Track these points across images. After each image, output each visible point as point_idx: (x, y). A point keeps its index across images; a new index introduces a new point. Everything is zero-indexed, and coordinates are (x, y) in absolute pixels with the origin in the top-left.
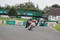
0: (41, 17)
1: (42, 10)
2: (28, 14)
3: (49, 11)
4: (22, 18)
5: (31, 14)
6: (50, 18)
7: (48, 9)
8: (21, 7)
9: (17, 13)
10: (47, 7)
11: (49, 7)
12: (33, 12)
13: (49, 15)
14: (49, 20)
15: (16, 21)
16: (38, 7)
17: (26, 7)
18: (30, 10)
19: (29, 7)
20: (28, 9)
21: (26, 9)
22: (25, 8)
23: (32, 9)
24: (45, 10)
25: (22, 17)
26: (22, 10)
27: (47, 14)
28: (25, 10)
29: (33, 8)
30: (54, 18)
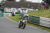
3: (5, 4)
6: (6, 9)
7: (4, 2)
11: (5, 1)
13: (4, 7)
24: (2, 3)
27: (3, 6)
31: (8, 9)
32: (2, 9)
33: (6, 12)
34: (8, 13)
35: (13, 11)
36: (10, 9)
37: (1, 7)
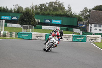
0: (76, 27)
1: (77, 14)
2: (54, 22)
3: (89, 16)
4: (43, 28)
5: (59, 22)
6: (91, 28)
7: (88, 13)
8: (41, 9)
9: (34, 20)
10: (86, 10)
11: (90, 10)
12: (62, 18)
13: (88, 23)
14: (89, 31)
15: (33, 33)
16: (70, 10)
17: (50, 9)
18: (57, 15)
19: (55, 9)
20: (53, 13)
21: (50, 13)
22: (48, 11)
23: (60, 12)
25: (43, 26)
26: (43, 14)
27: (86, 21)
28: (49, 15)
29: (63, 12)
30: (98, 28)
31: (95, 26)
32: (84, 26)
33: (91, 34)
34: (95, 36)
37: (82, 23)
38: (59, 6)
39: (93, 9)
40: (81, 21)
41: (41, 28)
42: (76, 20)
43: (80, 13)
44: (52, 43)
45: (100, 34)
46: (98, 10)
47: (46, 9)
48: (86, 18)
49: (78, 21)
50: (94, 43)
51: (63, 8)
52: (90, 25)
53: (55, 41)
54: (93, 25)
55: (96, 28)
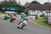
1: (23, 5)
4: (6, 12)
5: (14, 9)
6: (30, 12)
7: (28, 5)
10: (27, 3)
11: (29, 3)
12: (15, 7)
14: (29, 14)
15: (1, 15)
16: (19, 3)
17: (9, 3)
19: (12, 3)
20: (11, 5)
23: (14, 4)
24: (26, 6)
27: (27, 9)
28: (9, 6)
29: (16, 4)
35: (38, 14)
36: (35, 11)
37: (25, 10)
38: (14, 1)
39: (31, 3)
40: (25, 9)
41: (5, 12)
42: (22, 8)
43: (25, 5)
44: (24, 23)
45: (34, 15)
46: (34, 3)
47: (7, 3)
48: (27, 7)
49: (24, 9)
50: (32, 20)
51: (16, 2)
52: (29, 11)
53: (26, 23)
54: (31, 11)
55: (32, 12)
